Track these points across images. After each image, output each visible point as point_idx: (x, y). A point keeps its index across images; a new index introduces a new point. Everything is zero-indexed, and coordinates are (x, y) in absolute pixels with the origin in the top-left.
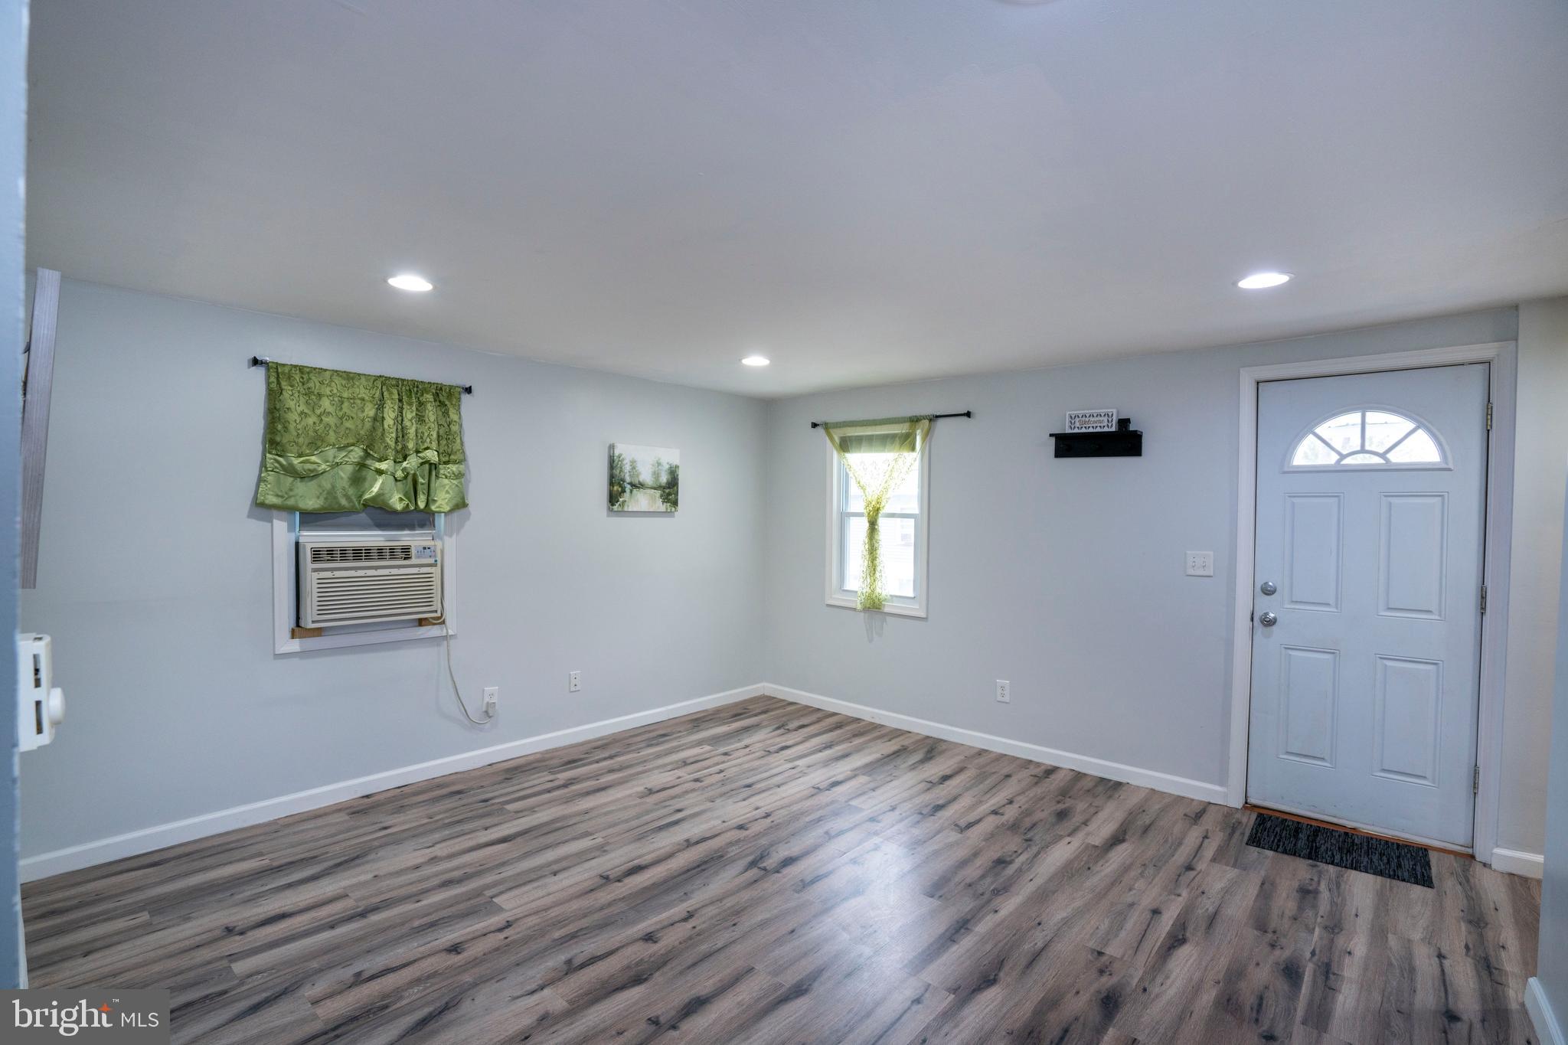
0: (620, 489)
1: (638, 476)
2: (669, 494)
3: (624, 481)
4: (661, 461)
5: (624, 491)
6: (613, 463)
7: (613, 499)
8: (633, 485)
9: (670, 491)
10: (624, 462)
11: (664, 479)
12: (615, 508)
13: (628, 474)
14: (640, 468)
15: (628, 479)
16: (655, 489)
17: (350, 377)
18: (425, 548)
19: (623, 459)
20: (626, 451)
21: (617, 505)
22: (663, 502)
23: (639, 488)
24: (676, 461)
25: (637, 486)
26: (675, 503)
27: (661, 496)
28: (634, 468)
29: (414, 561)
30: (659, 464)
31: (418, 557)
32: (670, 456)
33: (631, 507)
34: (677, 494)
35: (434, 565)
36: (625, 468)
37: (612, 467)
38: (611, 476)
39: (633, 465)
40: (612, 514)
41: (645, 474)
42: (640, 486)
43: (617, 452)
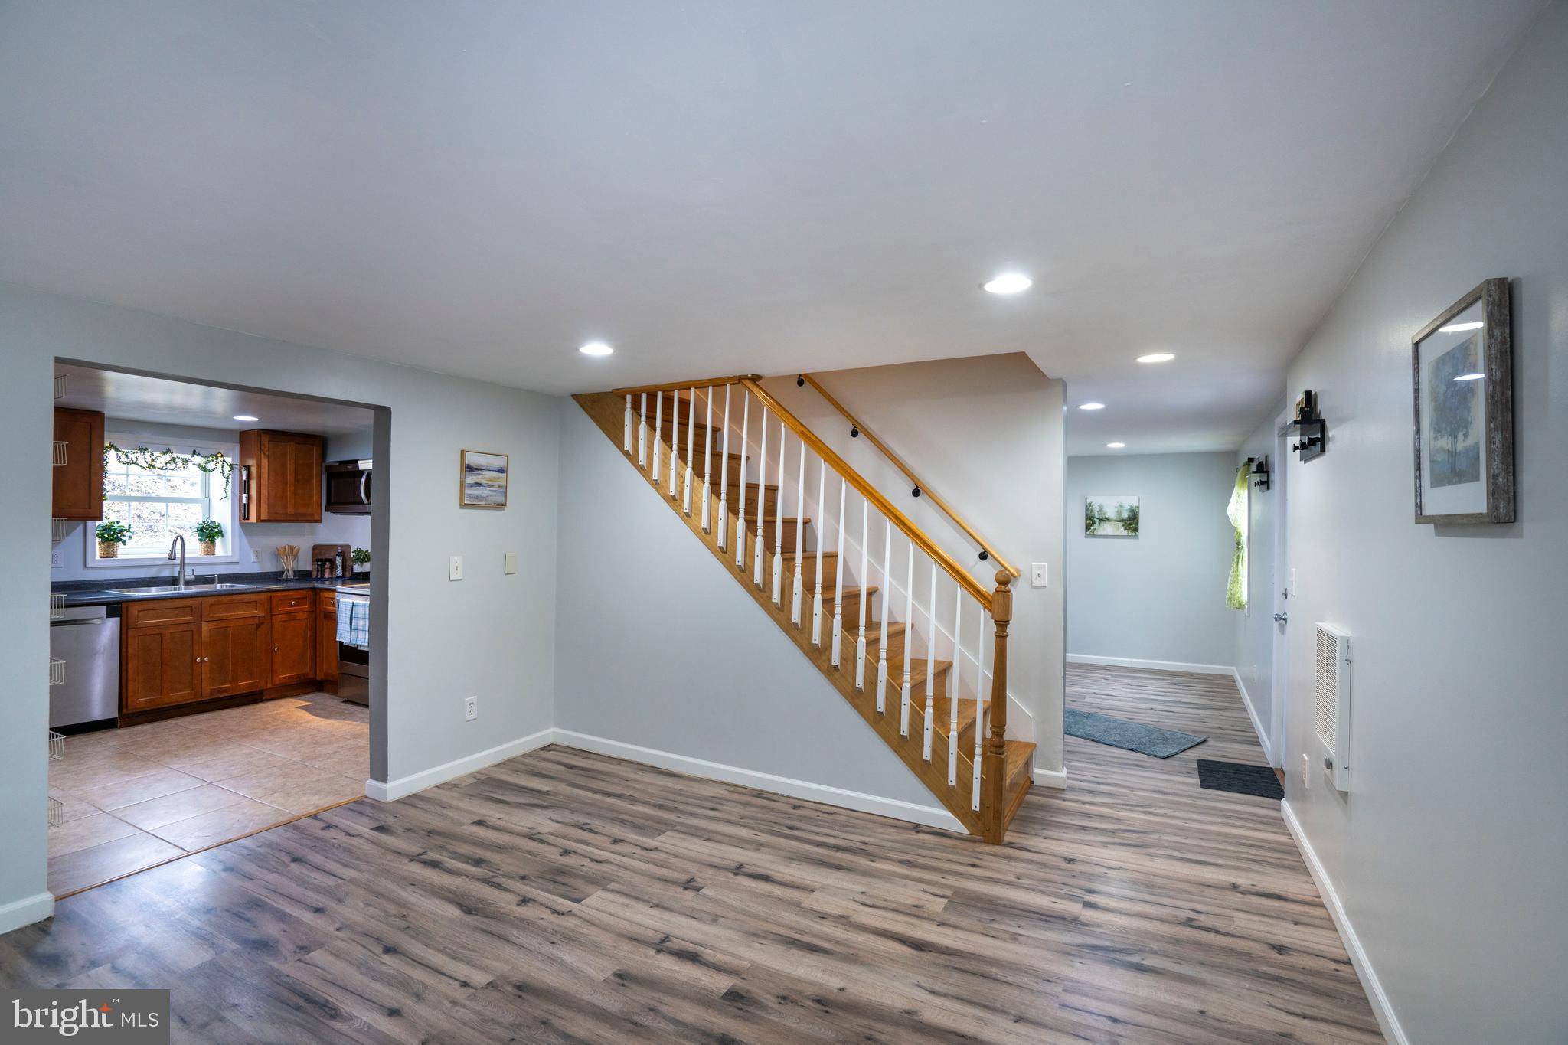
0: (1090, 522)
1: (1104, 514)
2: (1130, 524)
3: (1094, 517)
4: (1123, 504)
5: (1094, 523)
6: (1088, 508)
7: (1088, 527)
8: (1101, 520)
9: (1131, 522)
10: (1094, 506)
11: (1125, 515)
12: (1088, 533)
13: (1096, 513)
14: (1106, 509)
15: (1097, 516)
16: (1118, 521)
20: (1096, 500)
21: (1089, 531)
22: (1125, 530)
23: (1105, 521)
24: (1135, 503)
26: (1136, 530)
27: (1123, 525)
28: (1101, 509)
30: (1121, 506)
32: (1130, 501)
33: (1099, 532)
34: (1137, 523)
36: (1096, 510)
37: (1087, 509)
38: (1087, 515)
39: (1101, 508)
40: (1087, 536)
41: (1110, 513)
42: (1107, 520)
43: (1088, 501)
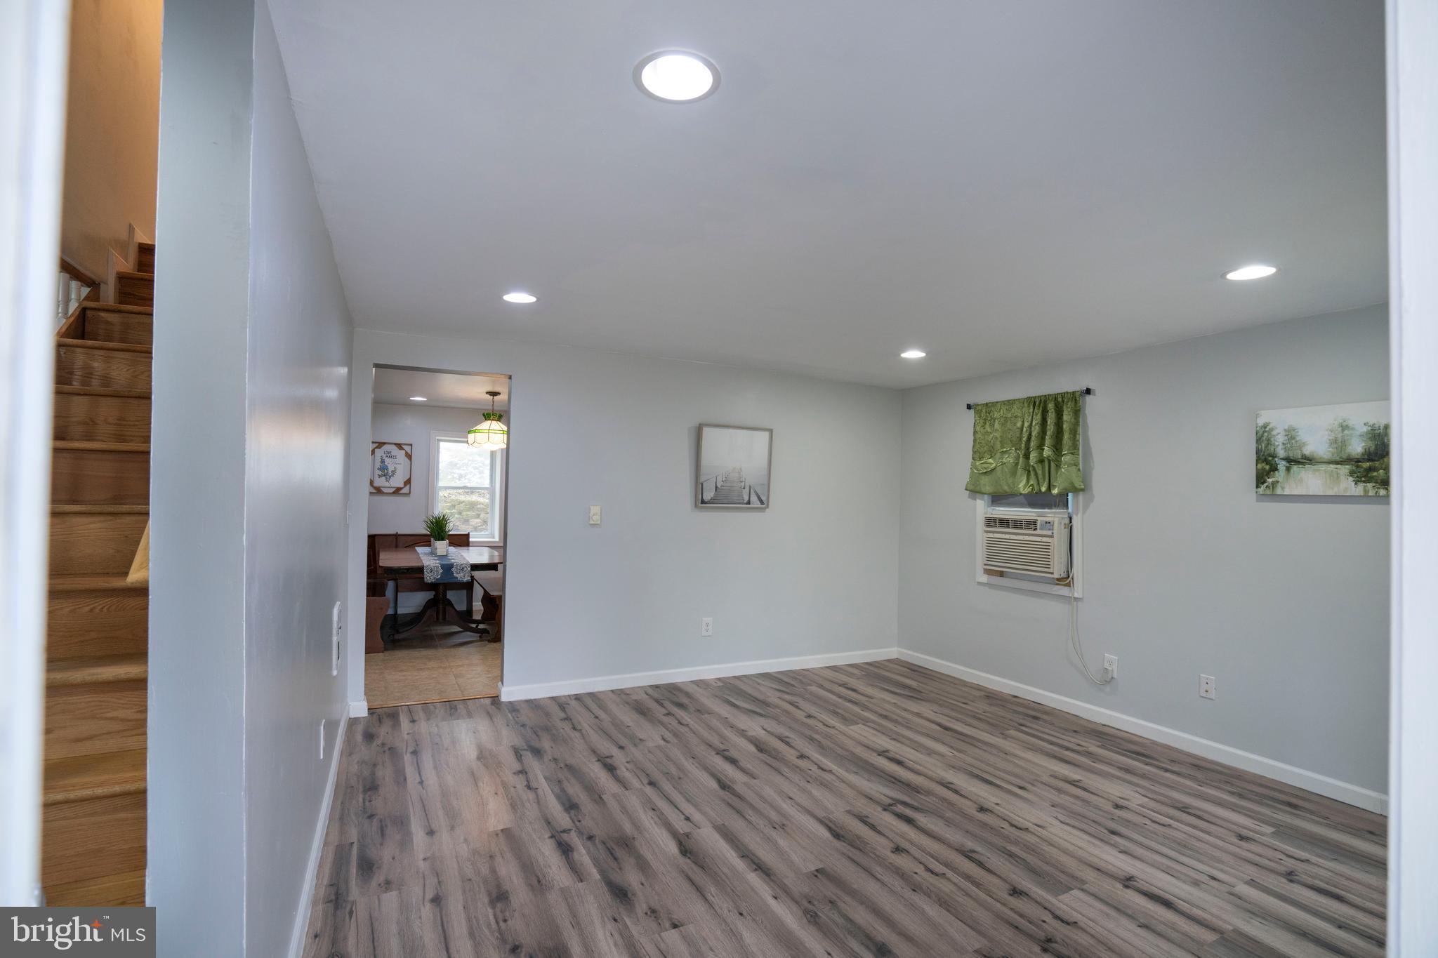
0: (1267, 467)
1: (1300, 448)
2: (1368, 470)
3: (1274, 456)
4: (1350, 424)
5: (1274, 469)
7: (1261, 479)
8: (1291, 461)
9: (1369, 465)
10: (1274, 433)
11: (1355, 448)
12: (1263, 491)
13: (1280, 447)
14: (1303, 436)
15: (1281, 453)
16: (1337, 463)
17: (1010, 403)
18: (1046, 523)
19: (1272, 430)
20: (1279, 419)
21: (1263, 487)
23: (1302, 463)
24: (1379, 422)
25: (1299, 461)
26: (1383, 483)
27: (1350, 473)
28: (1292, 438)
29: (1038, 532)
30: (1344, 427)
31: (1041, 529)
32: (1365, 414)
34: (1387, 468)
35: (1052, 536)
36: (1279, 439)
37: (1259, 440)
38: (1258, 451)
39: (1291, 434)
40: (1262, 498)
41: (1316, 443)
42: (1307, 461)
43: (1261, 422)
